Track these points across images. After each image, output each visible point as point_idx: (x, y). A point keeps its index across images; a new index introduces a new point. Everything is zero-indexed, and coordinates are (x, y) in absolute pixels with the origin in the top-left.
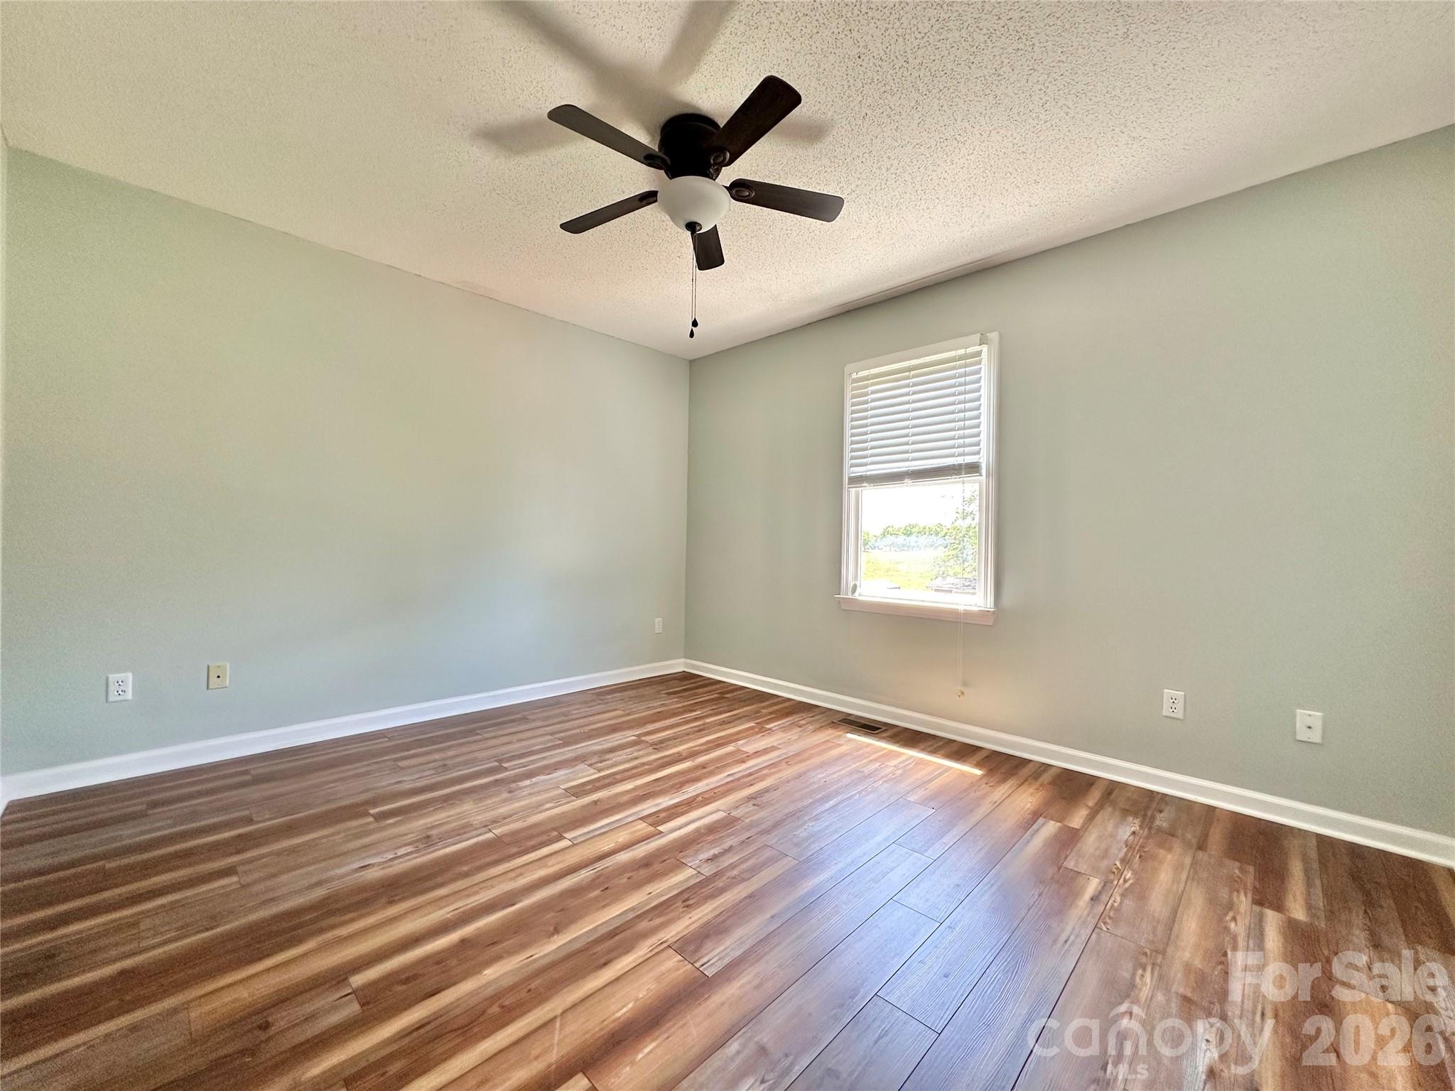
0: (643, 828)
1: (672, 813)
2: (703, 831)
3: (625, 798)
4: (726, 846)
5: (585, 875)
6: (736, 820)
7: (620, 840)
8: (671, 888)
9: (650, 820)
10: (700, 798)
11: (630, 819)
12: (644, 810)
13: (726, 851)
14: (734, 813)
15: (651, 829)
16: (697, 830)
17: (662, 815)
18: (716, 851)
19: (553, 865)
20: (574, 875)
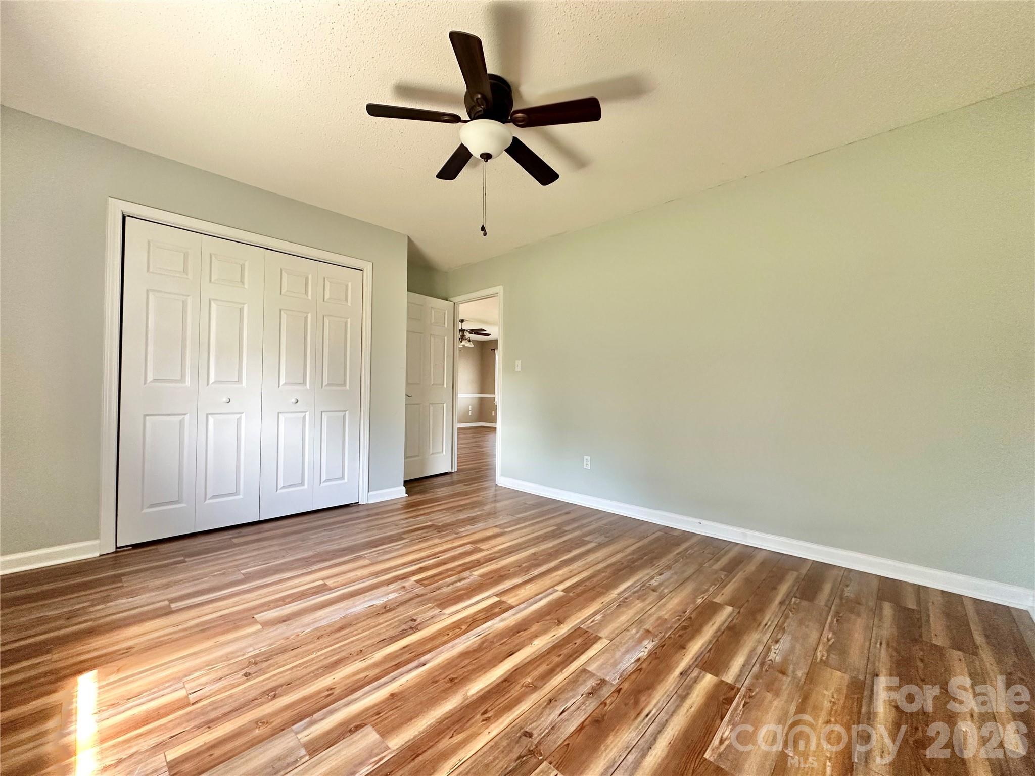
0: (511, 600)
1: (489, 614)
2: (465, 597)
3: (535, 628)
4: (451, 587)
5: (536, 572)
6: (438, 606)
7: (523, 591)
8: (487, 566)
9: (504, 607)
10: (464, 627)
11: (522, 606)
12: (514, 615)
13: (452, 584)
14: (436, 611)
15: (504, 598)
16: (469, 597)
17: (497, 610)
18: (459, 584)
19: (556, 576)
20: (540, 572)
